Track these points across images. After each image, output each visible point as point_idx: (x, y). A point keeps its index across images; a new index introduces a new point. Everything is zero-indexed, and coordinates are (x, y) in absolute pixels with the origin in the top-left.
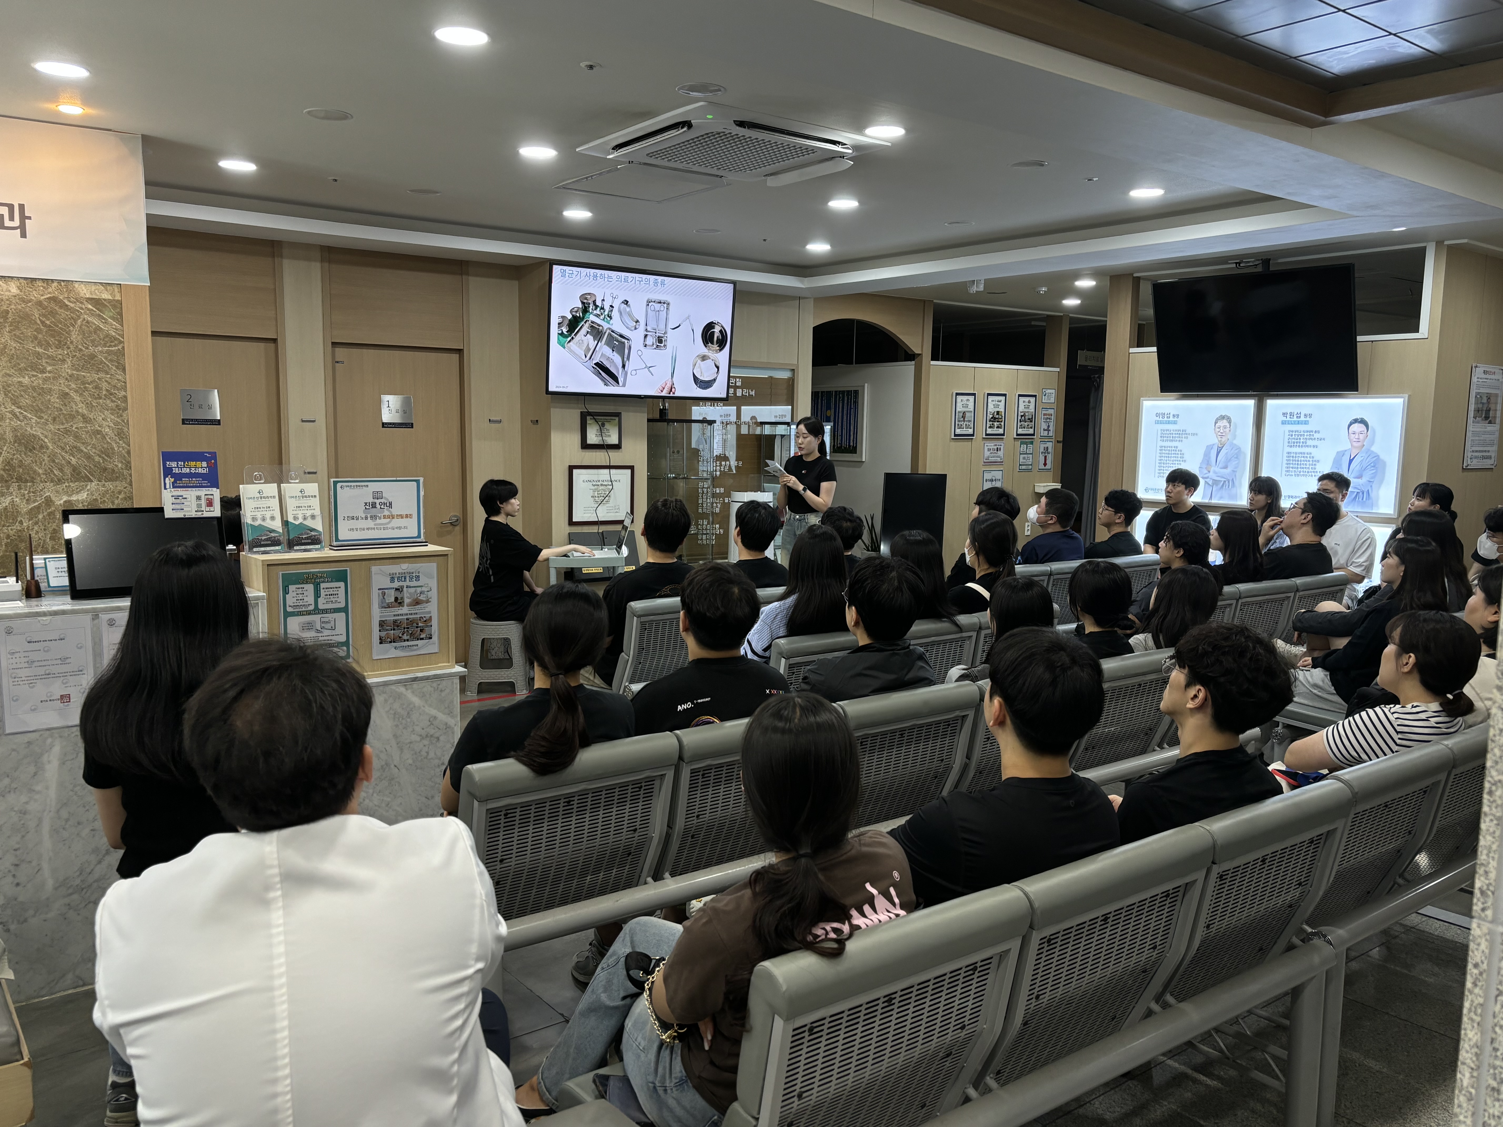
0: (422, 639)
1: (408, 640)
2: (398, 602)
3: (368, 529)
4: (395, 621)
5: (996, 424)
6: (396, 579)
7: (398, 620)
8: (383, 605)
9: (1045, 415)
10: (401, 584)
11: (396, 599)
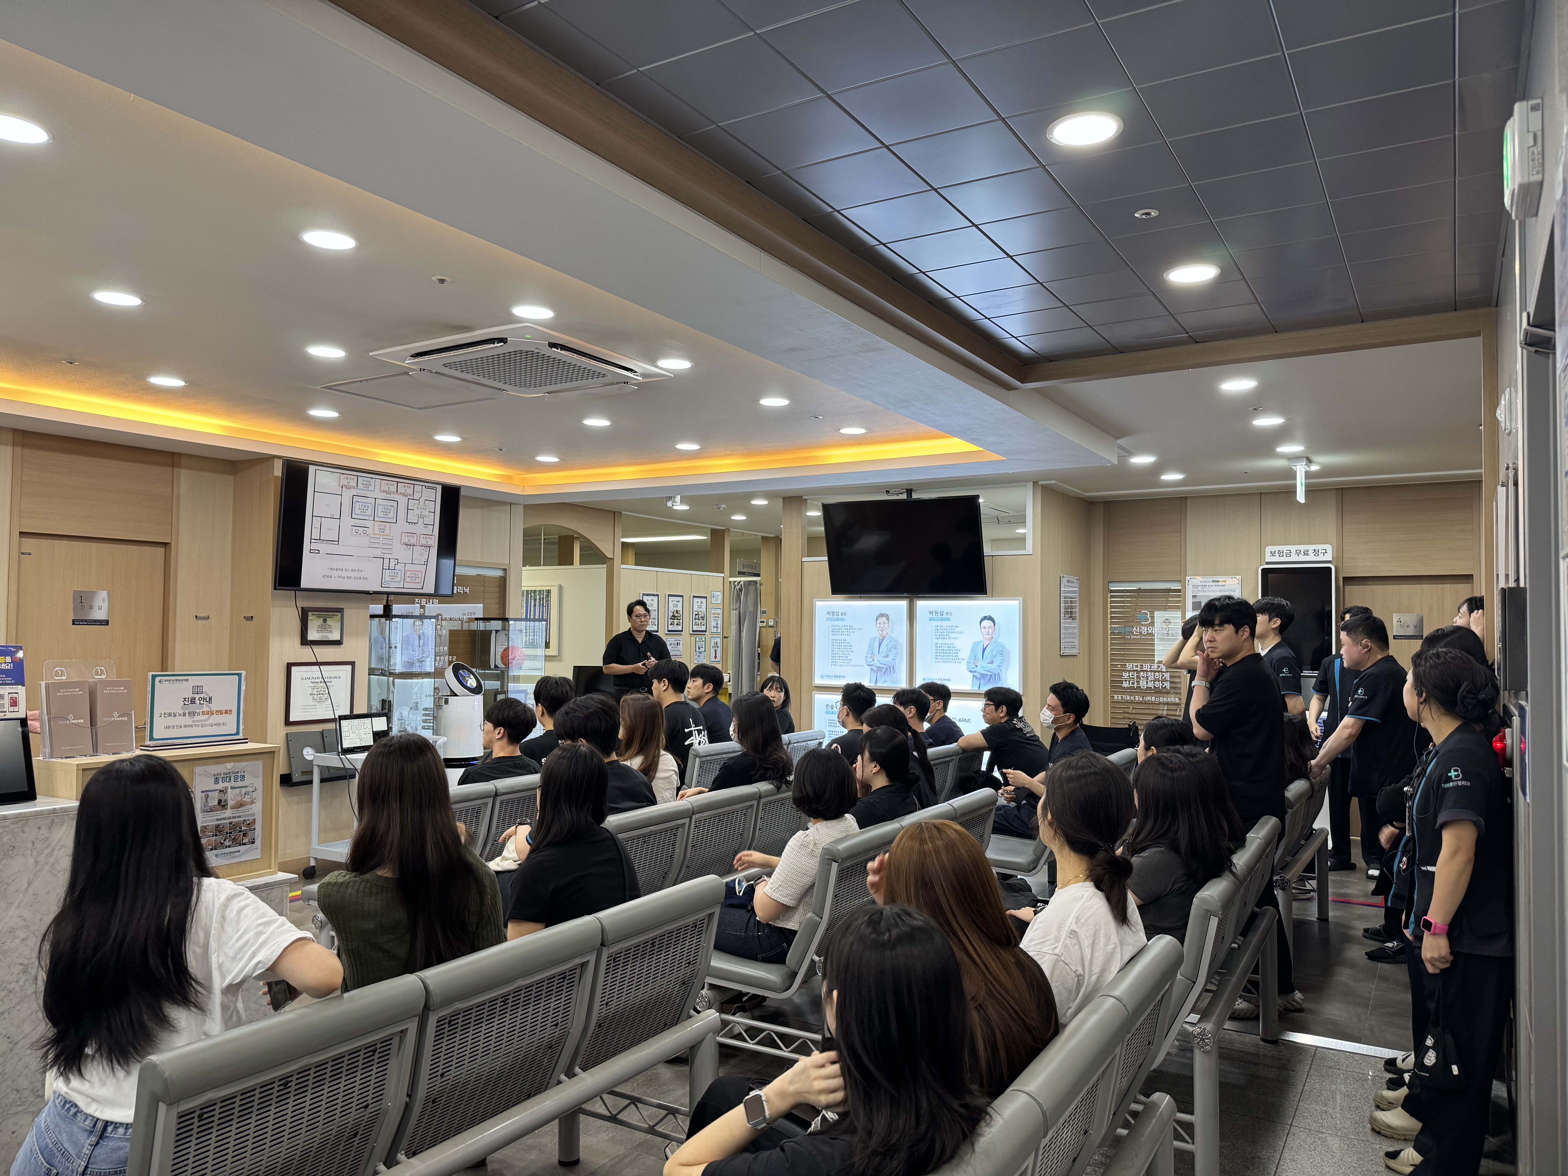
0: (245, 844)
1: (230, 846)
2: (222, 804)
3: (185, 726)
4: (217, 826)
5: (676, 621)
6: (221, 780)
7: (221, 824)
8: (206, 809)
9: (714, 614)
10: (226, 784)
11: (220, 802)
